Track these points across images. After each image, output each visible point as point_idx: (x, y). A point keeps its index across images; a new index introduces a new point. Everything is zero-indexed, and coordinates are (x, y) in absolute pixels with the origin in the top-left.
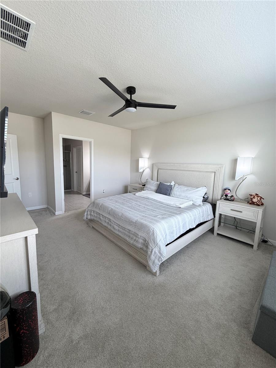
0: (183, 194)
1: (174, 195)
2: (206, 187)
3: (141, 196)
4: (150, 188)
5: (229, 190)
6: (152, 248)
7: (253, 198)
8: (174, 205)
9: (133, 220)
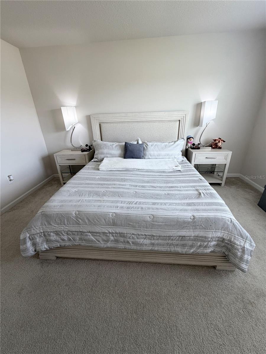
0: (163, 153)
1: (151, 155)
2: (183, 139)
3: (112, 170)
4: (109, 154)
5: (193, 138)
6: (240, 246)
7: (218, 143)
8: (170, 169)
9: (186, 220)
